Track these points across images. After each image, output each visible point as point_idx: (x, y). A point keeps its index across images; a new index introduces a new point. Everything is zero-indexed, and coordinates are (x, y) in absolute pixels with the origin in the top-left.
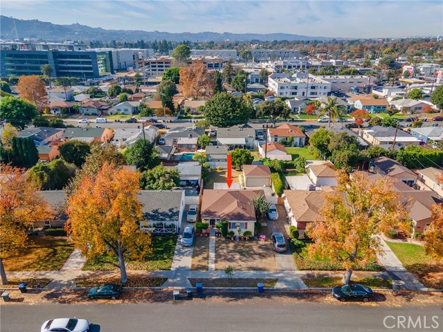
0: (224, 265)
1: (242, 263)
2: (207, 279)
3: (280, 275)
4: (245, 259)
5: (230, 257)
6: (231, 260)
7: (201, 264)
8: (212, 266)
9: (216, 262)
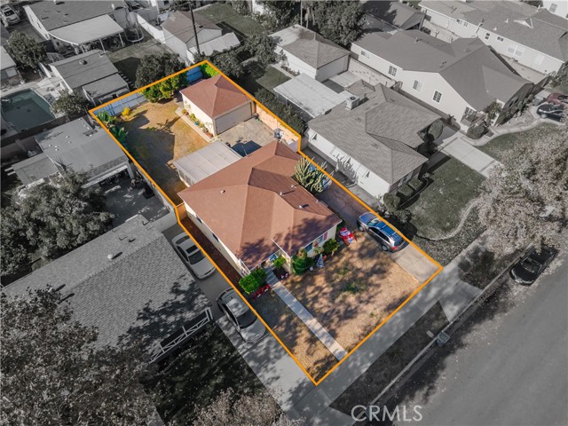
0: (350, 331)
1: (370, 308)
2: (357, 381)
3: (434, 291)
4: (364, 296)
5: (342, 308)
6: (350, 314)
7: (316, 358)
8: (336, 347)
9: (333, 334)
